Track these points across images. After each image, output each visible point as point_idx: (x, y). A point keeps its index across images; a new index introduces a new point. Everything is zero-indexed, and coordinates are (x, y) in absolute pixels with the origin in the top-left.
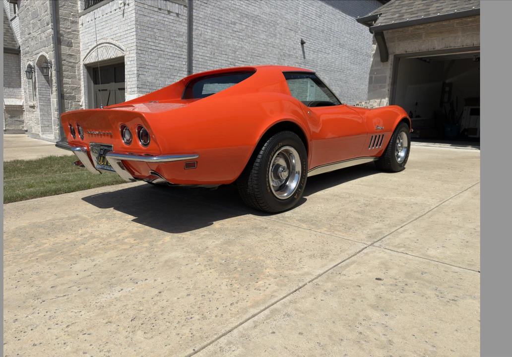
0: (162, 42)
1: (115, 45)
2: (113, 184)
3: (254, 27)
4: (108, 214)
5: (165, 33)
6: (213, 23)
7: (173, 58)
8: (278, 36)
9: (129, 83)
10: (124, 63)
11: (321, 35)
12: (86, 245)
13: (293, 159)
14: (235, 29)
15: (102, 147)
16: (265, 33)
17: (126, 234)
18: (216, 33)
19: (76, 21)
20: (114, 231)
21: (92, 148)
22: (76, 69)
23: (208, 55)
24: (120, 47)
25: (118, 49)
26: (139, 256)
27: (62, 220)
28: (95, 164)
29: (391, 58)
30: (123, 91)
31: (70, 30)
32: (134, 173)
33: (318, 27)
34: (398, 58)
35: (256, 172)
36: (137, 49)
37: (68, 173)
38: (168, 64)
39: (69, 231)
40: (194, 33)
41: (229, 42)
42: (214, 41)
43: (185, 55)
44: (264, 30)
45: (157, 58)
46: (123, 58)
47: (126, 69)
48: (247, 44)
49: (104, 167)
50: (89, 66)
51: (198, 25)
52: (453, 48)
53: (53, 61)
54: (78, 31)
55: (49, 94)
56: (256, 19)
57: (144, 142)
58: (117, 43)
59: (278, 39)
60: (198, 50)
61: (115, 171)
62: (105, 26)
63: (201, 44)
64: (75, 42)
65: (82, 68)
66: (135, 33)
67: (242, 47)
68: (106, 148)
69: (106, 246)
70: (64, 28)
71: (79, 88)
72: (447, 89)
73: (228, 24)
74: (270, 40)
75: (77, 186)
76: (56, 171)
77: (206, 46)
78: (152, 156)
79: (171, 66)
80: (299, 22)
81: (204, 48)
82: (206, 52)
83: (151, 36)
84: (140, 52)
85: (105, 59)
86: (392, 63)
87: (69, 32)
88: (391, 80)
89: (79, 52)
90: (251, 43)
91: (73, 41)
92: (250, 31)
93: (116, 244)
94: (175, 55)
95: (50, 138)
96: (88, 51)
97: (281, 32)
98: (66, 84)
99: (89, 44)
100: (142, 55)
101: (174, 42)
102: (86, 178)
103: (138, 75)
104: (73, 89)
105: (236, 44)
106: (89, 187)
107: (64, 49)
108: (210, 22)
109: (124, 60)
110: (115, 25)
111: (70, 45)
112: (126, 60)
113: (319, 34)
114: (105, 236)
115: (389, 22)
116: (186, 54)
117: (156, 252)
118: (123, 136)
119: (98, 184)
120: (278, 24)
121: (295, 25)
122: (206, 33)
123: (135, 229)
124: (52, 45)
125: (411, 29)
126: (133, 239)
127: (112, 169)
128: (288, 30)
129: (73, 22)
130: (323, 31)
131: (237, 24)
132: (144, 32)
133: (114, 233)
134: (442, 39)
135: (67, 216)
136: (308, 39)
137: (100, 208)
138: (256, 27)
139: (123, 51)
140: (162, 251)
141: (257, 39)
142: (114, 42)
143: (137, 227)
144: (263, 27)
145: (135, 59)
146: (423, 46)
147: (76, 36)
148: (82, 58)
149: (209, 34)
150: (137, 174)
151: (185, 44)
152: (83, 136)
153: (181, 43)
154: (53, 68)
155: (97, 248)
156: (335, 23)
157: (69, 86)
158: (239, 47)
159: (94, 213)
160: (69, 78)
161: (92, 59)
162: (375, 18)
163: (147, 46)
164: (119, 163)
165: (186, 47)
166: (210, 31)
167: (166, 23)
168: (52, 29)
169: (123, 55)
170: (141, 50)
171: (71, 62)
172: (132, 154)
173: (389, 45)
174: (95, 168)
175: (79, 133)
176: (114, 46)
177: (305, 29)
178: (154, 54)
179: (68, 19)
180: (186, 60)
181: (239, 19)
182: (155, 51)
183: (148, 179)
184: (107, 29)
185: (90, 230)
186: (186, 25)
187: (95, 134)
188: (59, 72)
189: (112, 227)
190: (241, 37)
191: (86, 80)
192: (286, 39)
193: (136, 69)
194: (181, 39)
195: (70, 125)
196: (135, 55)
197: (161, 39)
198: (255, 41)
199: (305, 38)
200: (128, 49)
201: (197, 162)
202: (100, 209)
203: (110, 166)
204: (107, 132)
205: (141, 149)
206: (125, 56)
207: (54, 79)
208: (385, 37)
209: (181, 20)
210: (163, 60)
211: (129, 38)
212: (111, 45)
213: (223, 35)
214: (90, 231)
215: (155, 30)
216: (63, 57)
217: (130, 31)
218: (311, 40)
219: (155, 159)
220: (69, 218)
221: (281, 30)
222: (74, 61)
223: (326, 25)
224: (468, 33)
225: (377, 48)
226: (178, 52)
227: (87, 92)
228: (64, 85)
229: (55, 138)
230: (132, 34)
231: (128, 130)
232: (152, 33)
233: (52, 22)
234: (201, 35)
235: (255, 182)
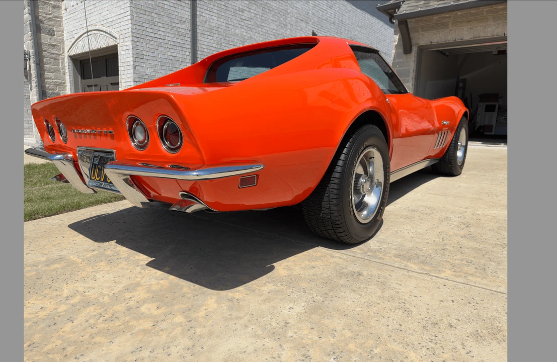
0: (162, 29)
1: (106, 32)
2: (110, 202)
3: (263, 15)
4: (108, 252)
5: (166, 19)
6: (219, 9)
7: (174, 47)
8: (289, 26)
9: (123, 77)
10: (117, 53)
11: (332, 27)
12: (76, 322)
13: (370, 166)
14: (243, 18)
15: (96, 154)
16: (275, 22)
17: (141, 294)
18: (222, 20)
19: (59, 6)
20: (120, 287)
21: (81, 156)
22: (60, 61)
23: (214, 45)
24: (112, 34)
25: (109, 36)
26: (173, 350)
27: (36, 266)
28: (87, 180)
29: (415, 49)
30: (117, 86)
31: (51, 16)
32: (150, 193)
33: (330, 19)
34: (421, 49)
35: (336, 187)
36: (133, 36)
37: (50, 186)
38: (170, 54)
39: (47, 291)
40: (199, 20)
41: (237, 31)
42: (220, 30)
43: (188, 45)
44: (274, 19)
45: (156, 47)
46: (115, 47)
47: (119, 60)
48: (256, 34)
49: (101, 184)
50: (74, 57)
51: (202, 10)
52: (482, 38)
53: (31, 51)
54: (61, 18)
55: (28, 92)
56: (266, 7)
57: (171, 144)
58: (108, 30)
59: (288, 30)
60: (203, 39)
61: (118, 191)
62: (93, 11)
63: (206, 33)
64: (58, 30)
65: (66, 60)
66: (129, 17)
67: (251, 37)
68: (103, 155)
69: (111, 324)
70: (44, 13)
71: (64, 83)
72: (461, 85)
73: (235, 11)
74: (281, 30)
75: (61, 206)
76: (36, 184)
77: (212, 34)
78: (188, 169)
79: (173, 56)
80: (310, 12)
81: (209, 37)
82: (212, 41)
83: (149, 22)
84: (136, 40)
85: (94, 49)
86: (416, 55)
87: (50, 18)
88: (414, 74)
89: (62, 41)
90: (261, 33)
91: (55, 29)
92: (259, 20)
93: (127, 318)
94: (177, 44)
95: (31, 142)
96: (74, 40)
97: (292, 23)
98: (48, 79)
99: (74, 33)
100: (138, 44)
101: (175, 29)
102: (74, 193)
103: (135, 67)
104: (57, 84)
105: (245, 34)
106: (78, 207)
107: (45, 38)
108: (216, 8)
109: (117, 49)
110: (106, 9)
111: (51, 33)
112: (119, 49)
113: (331, 26)
114: (106, 299)
115: (413, 9)
116: (189, 43)
117: (201, 336)
118: (132, 135)
119: (90, 203)
120: (288, 14)
121: (306, 16)
122: (212, 21)
123: (154, 281)
124: (30, 33)
125: (436, 17)
126: (154, 305)
127: (113, 188)
128: (299, 21)
129: (54, 7)
130: (334, 23)
131: (245, 12)
132: (141, 16)
133: (120, 292)
134: (470, 29)
135: (44, 259)
136: (320, 31)
137: (96, 240)
138: (265, 16)
139: (116, 38)
140: (211, 334)
141: (267, 29)
142: (104, 29)
143: (156, 279)
144: (273, 16)
145: (131, 47)
146: (449, 37)
147: (58, 23)
148: (66, 49)
149: (214, 22)
150: (153, 193)
151: (188, 32)
152: (66, 137)
153: (183, 31)
154: (32, 60)
155: (94, 331)
156: (346, 15)
157: (52, 81)
158: (248, 37)
159: (87, 251)
160: (51, 72)
161: (77, 50)
162: (398, 6)
163: (144, 33)
164: (126, 180)
165: (190, 36)
166: (215, 18)
167: (166, 7)
168: (29, 14)
169: (116, 43)
170: (137, 38)
171: (53, 54)
172: (146, 165)
173: (413, 35)
174: (85, 184)
175: (60, 132)
176: (104, 33)
177: (316, 20)
178: (152, 43)
179: (49, 3)
180: (189, 50)
181: (247, 6)
182: (154, 39)
183: (179, 207)
184: (96, 13)
185: (80, 287)
186: (189, 10)
187: (85, 134)
188: (39, 64)
189: (117, 279)
190: (250, 26)
191: (72, 74)
192: (297, 31)
193: (131, 59)
194: (184, 26)
195: (47, 121)
196: (131, 44)
197: (161, 25)
198: (264, 31)
199: (317, 30)
200: (121, 37)
201: (258, 176)
202: (96, 244)
203: (111, 183)
204: (104, 130)
205: (164, 157)
206: (119, 45)
207: (33, 73)
208: (409, 27)
209: (183, 4)
210: (163, 49)
211: (122, 24)
212: (101, 33)
213: (230, 23)
214: (81, 289)
215: (153, 15)
216: (44, 48)
217: (124, 15)
218: (322, 32)
219: (193, 175)
220: (49, 263)
221: (292, 20)
222: (57, 52)
223: (337, 17)
224: (498, 22)
225: (399, 39)
226: (181, 41)
227: (73, 88)
228: (46, 80)
229: (37, 142)
230: (126, 19)
231: (141, 124)
232: (150, 18)
233: (29, 6)
234: (206, 22)
235: (335, 202)
